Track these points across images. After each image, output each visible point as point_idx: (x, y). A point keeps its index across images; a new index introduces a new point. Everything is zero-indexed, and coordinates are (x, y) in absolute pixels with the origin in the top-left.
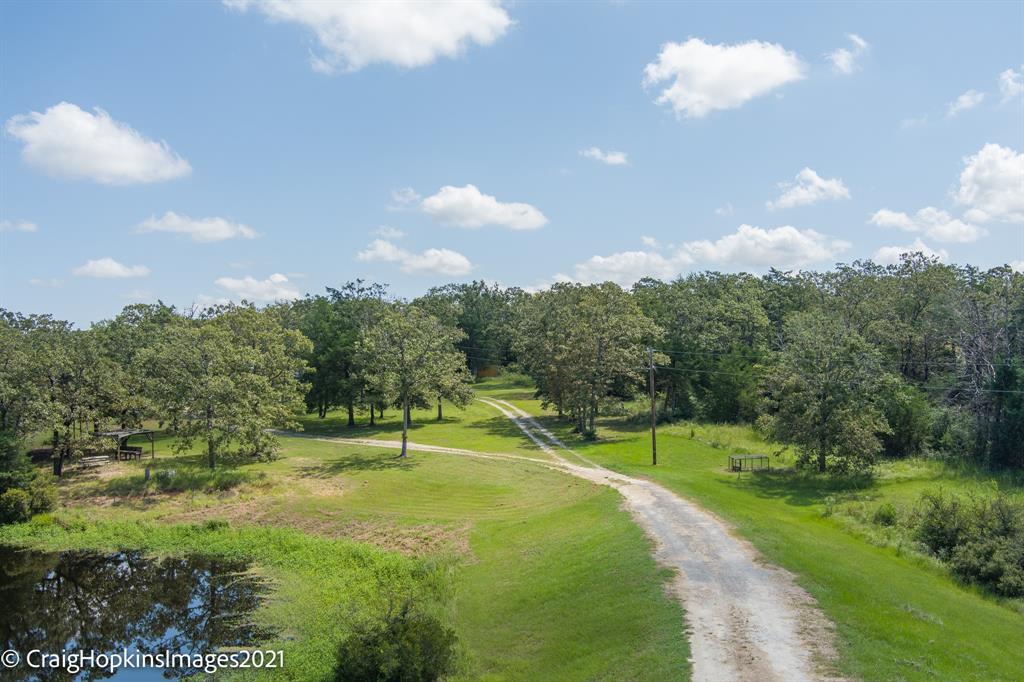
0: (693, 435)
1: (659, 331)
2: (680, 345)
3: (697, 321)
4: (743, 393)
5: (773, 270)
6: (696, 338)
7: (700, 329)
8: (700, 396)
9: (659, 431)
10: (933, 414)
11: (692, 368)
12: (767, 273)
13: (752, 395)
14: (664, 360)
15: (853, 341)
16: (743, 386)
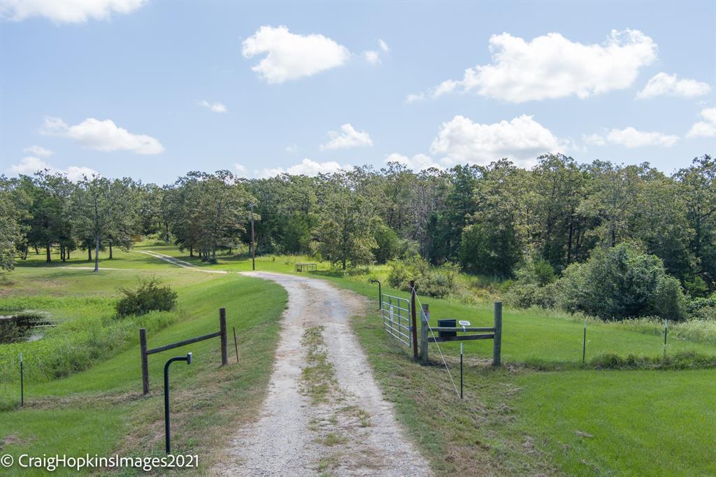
0: (274, 260)
1: (254, 201)
2: (266, 210)
3: (277, 197)
4: (303, 238)
5: (320, 174)
6: (275, 207)
7: (278, 202)
8: (278, 241)
9: (255, 259)
10: (400, 243)
11: (273, 224)
12: (316, 176)
13: (307, 239)
14: (258, 217)
15: (359, 198)
16: (303, 235)
